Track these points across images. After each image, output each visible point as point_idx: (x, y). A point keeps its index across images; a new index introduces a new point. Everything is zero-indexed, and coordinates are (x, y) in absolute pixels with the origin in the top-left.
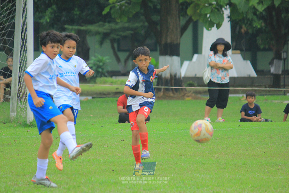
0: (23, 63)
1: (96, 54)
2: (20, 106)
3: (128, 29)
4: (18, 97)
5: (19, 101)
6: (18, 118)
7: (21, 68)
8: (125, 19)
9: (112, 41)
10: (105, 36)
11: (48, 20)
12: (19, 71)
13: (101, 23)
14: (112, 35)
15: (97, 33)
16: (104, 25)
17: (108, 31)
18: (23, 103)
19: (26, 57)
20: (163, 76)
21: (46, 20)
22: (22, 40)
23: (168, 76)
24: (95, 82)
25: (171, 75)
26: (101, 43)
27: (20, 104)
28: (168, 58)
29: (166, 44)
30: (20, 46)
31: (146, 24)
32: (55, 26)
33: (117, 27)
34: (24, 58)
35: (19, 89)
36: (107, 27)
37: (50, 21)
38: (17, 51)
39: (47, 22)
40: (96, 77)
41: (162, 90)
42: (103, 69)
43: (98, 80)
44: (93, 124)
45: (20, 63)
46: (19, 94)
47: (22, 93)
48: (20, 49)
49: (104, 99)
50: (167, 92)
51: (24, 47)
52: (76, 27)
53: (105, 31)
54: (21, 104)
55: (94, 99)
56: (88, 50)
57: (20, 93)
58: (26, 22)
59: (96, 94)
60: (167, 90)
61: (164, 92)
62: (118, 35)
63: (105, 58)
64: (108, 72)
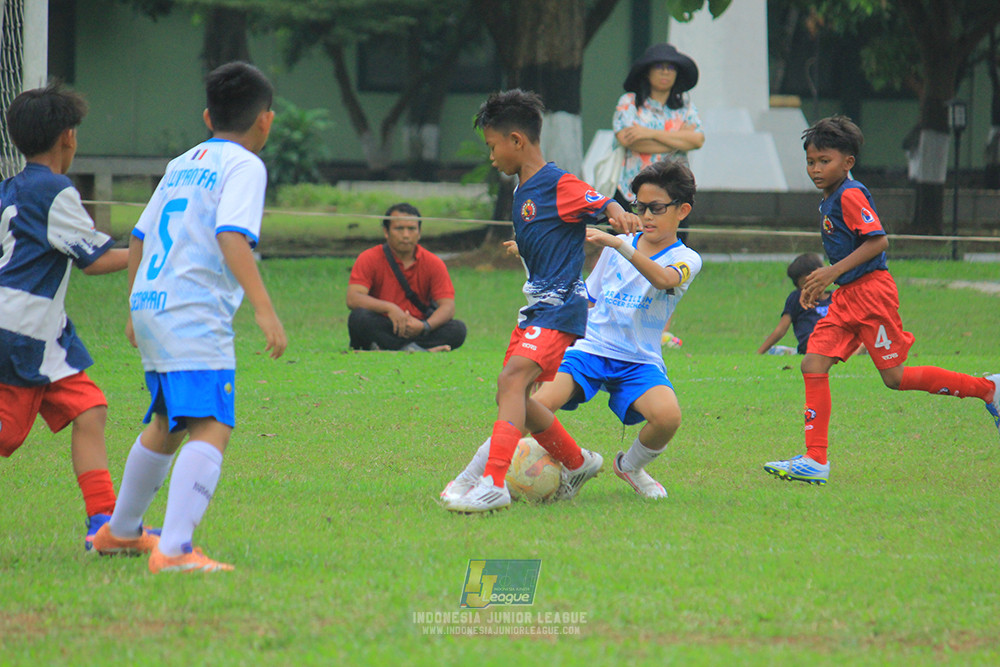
1: (280, 100)
3: (396, 10)
10: (309, 33)
14: (337, 32)
15: (283, 21)
17: (326, 15)
22: (7, 43)
24: (274, 201)
29: (531, 68)
40: (280, 181)
43: (286, 192)
49: (303, 262)
51: (14, 67)
53: (313, 16)
55: (266, 262)
59: (277, 242)
62: (360, 31)
63: (310, 116)
64: (322, 165)
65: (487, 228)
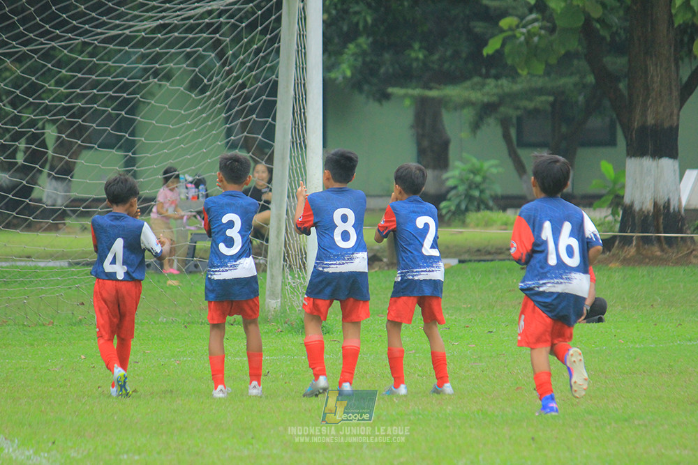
1: (465, 155)
2: (289, 283)
3: (540, 91)
4: (285, 260)
5: (287, 270)
6: (284, 312)
7: (292, 189)
8: (540, 68)
9: (505, 123)
10: (487, 110)
11: (349, 73)
12: (288, 197)
13: (476, 79)
14: (502, 109)
15: (468, 103)
16: (483, 85)
17: (495, 99)
18: (296, 276)
19: (304, 163)
20: (637, 207)
21: (344, 72)
22: (295, 124)
23: (649, 206)
24: (464, 224)
25: (655, 204)
26: (476, 126)
27: (289, 277)
28: (647, 162)
29: (643, 129)
30: (290, 137)
31: (591, 79)
32: (366, 87)
33: (516, 88)
34: (298, 165)
35: (288, 242)
36: (490, 90)
37: (353, 74)
38: (284, 149)
39: (345, 77)
40: (467, 209)
41: (634, 243)
42: (482, 192)
43: (472, 217)
44: (467, 327)
45: (290, 178)
46: (288, 252)
47: (295, 251)
48: (289, 145)
49: (490, 264)
50: (646, 246)
51: (300, 140)
52: (417, 92)
53: (486, 99)
54: (294, 278)
55: (463, 265)
56: (445, 145)
57: (290, 252)
58: (304, 80)
59: (469, 251)
60: (646, 240)
61: (638, 246)
62: (517, 108)
63: (486, 165)
64: (496, 198)
65: (614, 238)
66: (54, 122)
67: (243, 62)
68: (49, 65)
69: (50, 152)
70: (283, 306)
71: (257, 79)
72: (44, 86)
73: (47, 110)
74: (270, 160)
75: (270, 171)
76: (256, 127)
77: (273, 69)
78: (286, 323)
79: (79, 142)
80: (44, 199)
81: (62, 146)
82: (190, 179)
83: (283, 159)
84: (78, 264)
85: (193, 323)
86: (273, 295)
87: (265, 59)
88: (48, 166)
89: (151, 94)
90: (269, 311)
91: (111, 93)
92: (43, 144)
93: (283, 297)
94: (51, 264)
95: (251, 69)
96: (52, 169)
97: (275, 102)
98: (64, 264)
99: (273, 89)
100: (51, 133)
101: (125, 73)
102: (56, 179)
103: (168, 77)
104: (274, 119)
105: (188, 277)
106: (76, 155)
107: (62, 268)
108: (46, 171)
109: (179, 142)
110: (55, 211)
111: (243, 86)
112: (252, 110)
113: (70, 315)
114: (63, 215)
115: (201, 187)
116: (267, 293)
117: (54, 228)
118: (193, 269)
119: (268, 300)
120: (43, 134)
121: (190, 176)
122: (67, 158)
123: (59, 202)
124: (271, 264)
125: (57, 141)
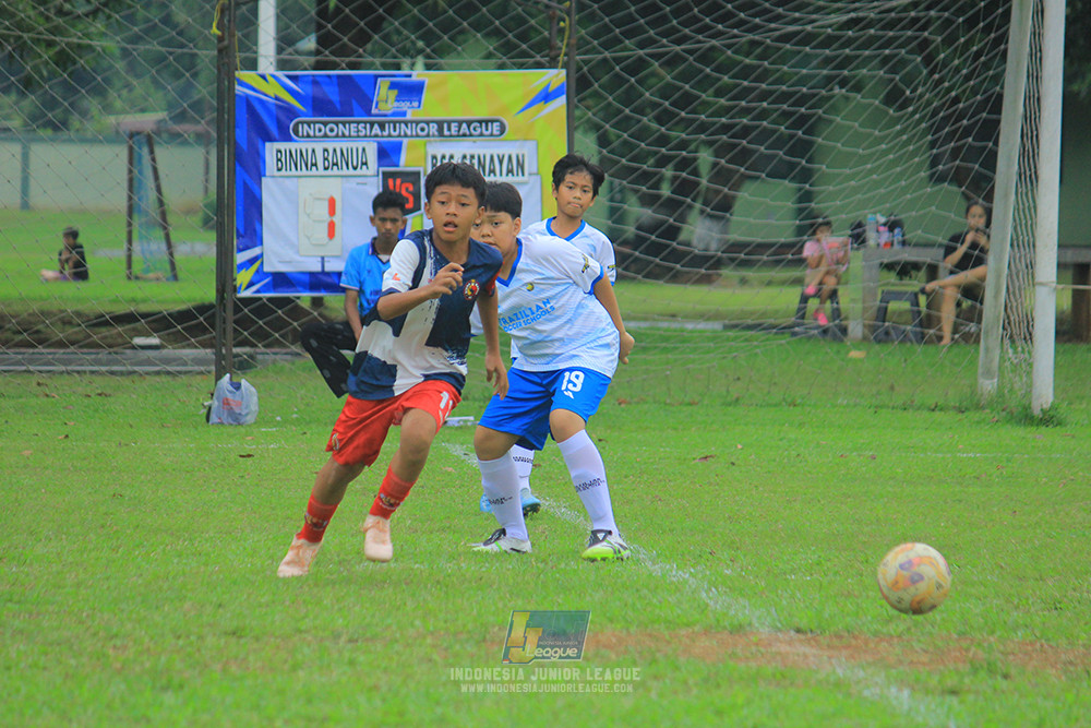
0: (1024, 222)
2: (1009, 358)
4: (1004, 328)
5: (1007, 342)
6: (1002, 396)
7: (1018, 237)
12: (1012, 245)
18: (1020, 349)
19: (1034, 202)
22: (1024, 149)
27: (1010, 351)
30: (1016, 167)
34: (1027, 206)
35: (1009, 303)
38: (1008, 182)
45: (1015, 220)
46: (1008, 317)
47: (1019, 318)
48: (1015, 178)
51: (1029, 171)
54: (1015, 352)
57: (1012, 319)
66: (710, 144)
67: (957, 70)
68: (708, 70)
69: (704, 182)
70: (1000, 387)
71: (974, 91)
72: (699, 97)
73: (703, 128)
74: (989, 197)
75: (989, 213)
76: (972, 154)
77: (998, 79)
78: (1003, 410)
79: (742, 170)
80: (695, 242)
81: (720, 175)
82: (882, 220)
83: (1006, 196)
84: (734, 326)
85: (882, 407)
86: (988, 374)
87: (987, 66)
88: (700, 200)
89: (834, 110)
90: (982, 395)
91: (785, 107)
92: (695, 172)
93: (1001, 376)
94: (702, 326)
95: (967, 78)
96: (706, 203)
97: (999, 122)
98: (717, 326)
99: (995, 103)
100: (705, 158)
101: (803, 81)
102: (711, 217)
103: (858, 88)
104: (996, 143)
105: (877, 347)
106: (736, 187)
107: (714, 331)
108: (698, 205)
109: (871, 172)
110: (708, 258)
111: (956, 100)
112: (967, 132)
113: (725, 393)
114: (718, 263)
115: (897, 231)
116: (980, 370)
117: (706, 280)
118: (883, 336)
119: (981, 380)
120: (695, 159)
121: (883, 215)
122: (726, 190)
123: (714, 246)
124: (986, 333)
125: (713, 169)
